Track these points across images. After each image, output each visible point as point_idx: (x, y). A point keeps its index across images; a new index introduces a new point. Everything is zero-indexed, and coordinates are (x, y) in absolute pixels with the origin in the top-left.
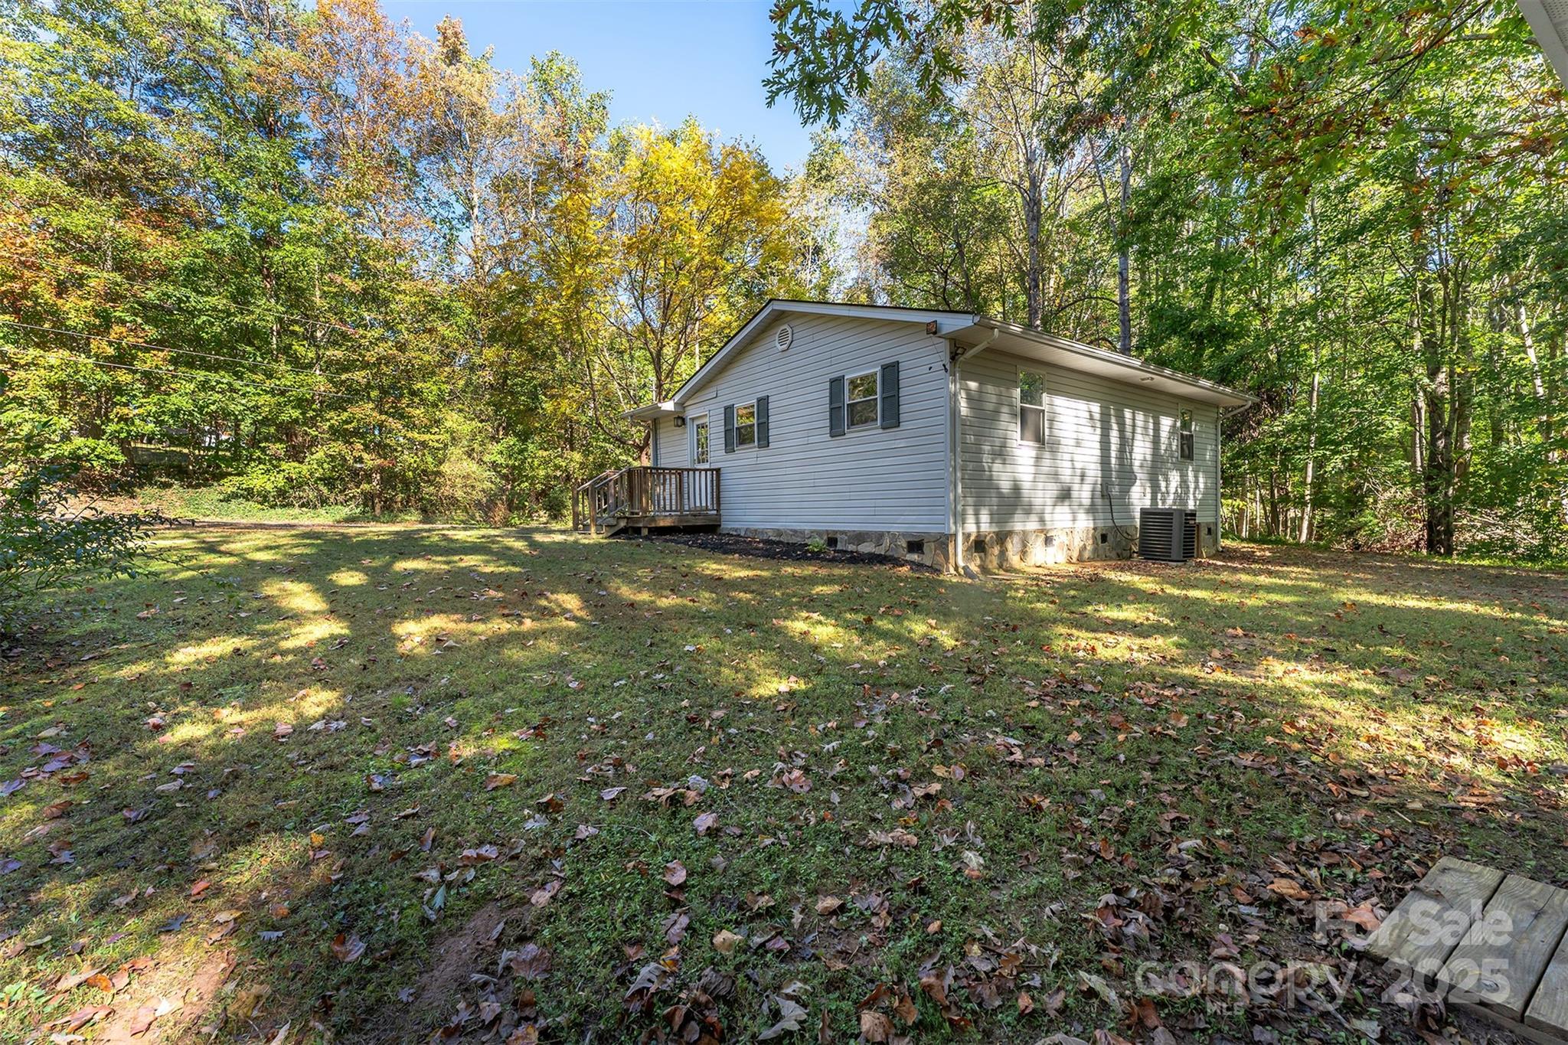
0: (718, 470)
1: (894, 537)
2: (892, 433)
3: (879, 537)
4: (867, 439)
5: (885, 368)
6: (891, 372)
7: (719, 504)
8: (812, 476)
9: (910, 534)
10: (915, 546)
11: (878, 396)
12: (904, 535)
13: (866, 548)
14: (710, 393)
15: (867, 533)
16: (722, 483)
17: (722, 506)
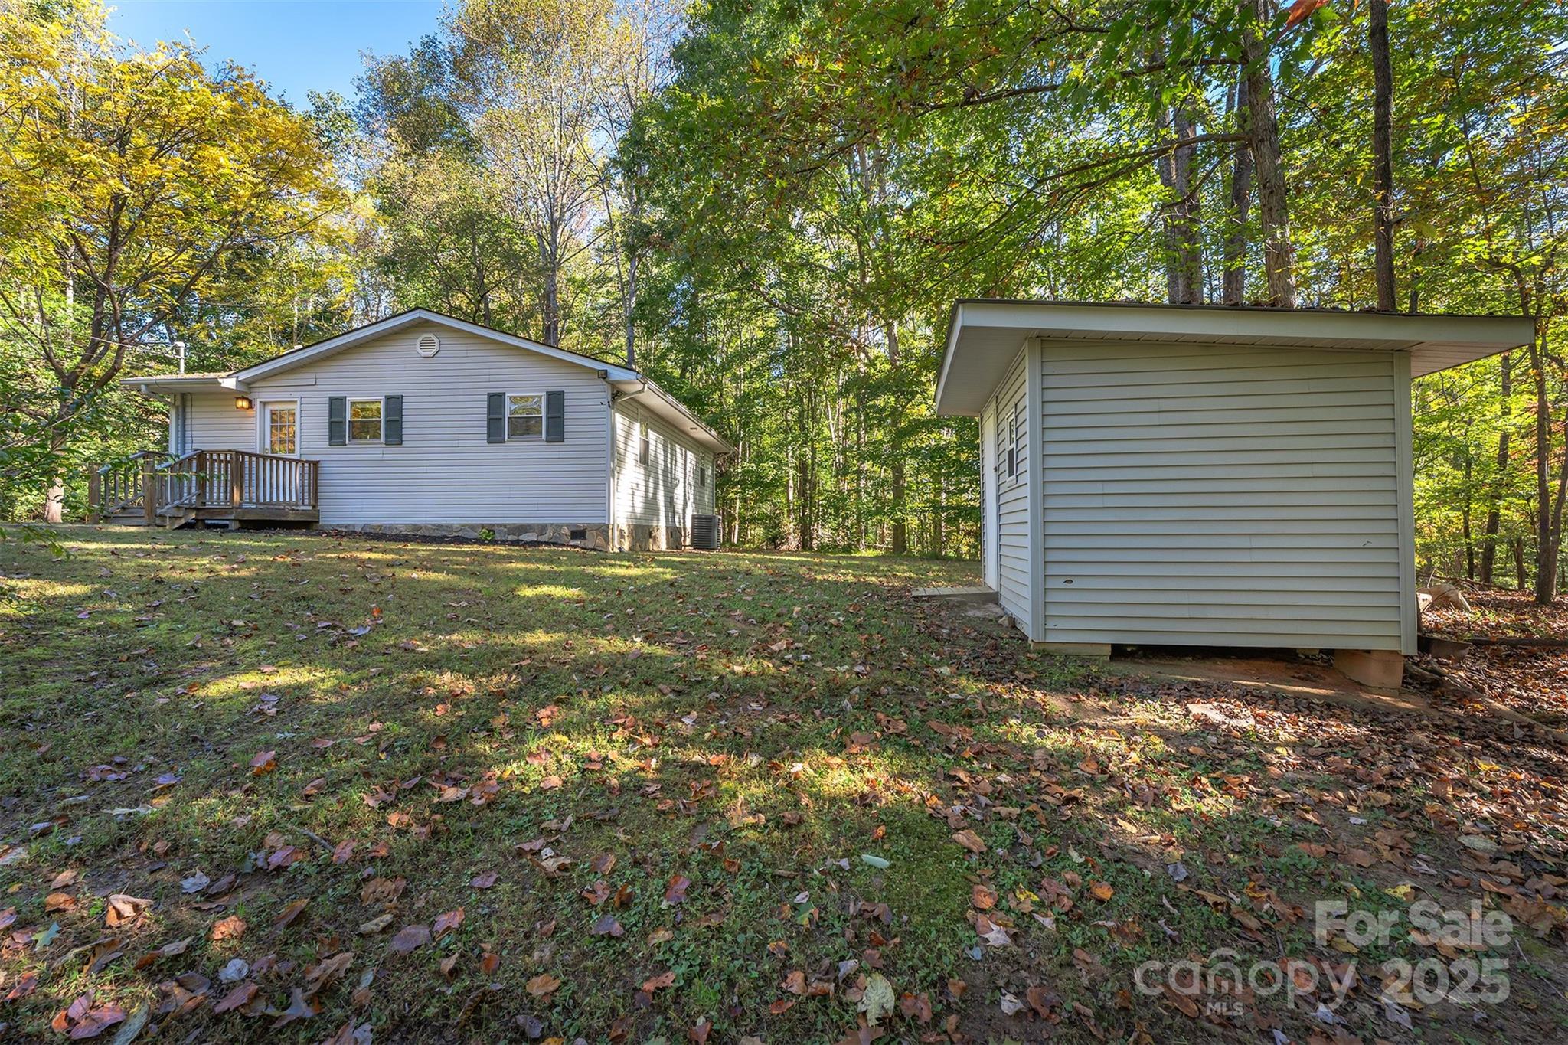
0: (316, 463)
1: (560, 526)
2: (556, 446)
3: (543, 529)
4: (532, 450)
5: (550, 394)
6: (556, 400)
7: (316, 499)
8: (463, 475)
9: (575, 525)
10: (578, 534)
11: (543, 414)
12: (568, 526)
13: (527, 537)
14: (307, 378)
15: (530, 526)
16: (321, 477)
17: (320, 502)
